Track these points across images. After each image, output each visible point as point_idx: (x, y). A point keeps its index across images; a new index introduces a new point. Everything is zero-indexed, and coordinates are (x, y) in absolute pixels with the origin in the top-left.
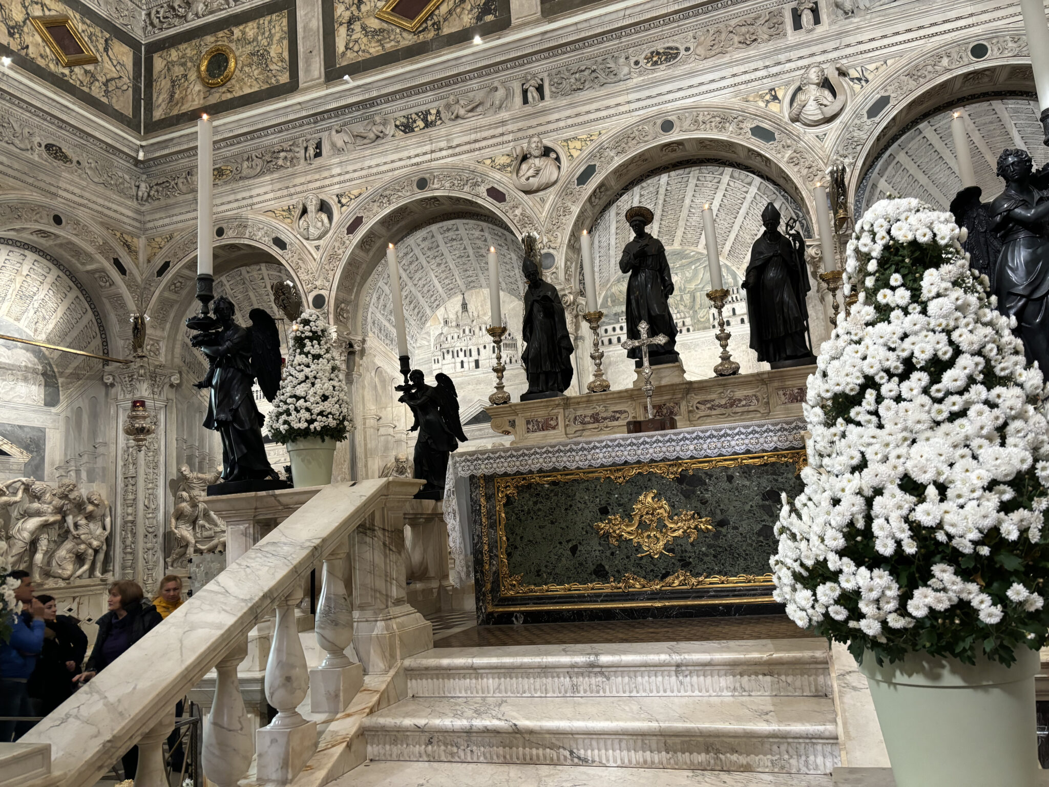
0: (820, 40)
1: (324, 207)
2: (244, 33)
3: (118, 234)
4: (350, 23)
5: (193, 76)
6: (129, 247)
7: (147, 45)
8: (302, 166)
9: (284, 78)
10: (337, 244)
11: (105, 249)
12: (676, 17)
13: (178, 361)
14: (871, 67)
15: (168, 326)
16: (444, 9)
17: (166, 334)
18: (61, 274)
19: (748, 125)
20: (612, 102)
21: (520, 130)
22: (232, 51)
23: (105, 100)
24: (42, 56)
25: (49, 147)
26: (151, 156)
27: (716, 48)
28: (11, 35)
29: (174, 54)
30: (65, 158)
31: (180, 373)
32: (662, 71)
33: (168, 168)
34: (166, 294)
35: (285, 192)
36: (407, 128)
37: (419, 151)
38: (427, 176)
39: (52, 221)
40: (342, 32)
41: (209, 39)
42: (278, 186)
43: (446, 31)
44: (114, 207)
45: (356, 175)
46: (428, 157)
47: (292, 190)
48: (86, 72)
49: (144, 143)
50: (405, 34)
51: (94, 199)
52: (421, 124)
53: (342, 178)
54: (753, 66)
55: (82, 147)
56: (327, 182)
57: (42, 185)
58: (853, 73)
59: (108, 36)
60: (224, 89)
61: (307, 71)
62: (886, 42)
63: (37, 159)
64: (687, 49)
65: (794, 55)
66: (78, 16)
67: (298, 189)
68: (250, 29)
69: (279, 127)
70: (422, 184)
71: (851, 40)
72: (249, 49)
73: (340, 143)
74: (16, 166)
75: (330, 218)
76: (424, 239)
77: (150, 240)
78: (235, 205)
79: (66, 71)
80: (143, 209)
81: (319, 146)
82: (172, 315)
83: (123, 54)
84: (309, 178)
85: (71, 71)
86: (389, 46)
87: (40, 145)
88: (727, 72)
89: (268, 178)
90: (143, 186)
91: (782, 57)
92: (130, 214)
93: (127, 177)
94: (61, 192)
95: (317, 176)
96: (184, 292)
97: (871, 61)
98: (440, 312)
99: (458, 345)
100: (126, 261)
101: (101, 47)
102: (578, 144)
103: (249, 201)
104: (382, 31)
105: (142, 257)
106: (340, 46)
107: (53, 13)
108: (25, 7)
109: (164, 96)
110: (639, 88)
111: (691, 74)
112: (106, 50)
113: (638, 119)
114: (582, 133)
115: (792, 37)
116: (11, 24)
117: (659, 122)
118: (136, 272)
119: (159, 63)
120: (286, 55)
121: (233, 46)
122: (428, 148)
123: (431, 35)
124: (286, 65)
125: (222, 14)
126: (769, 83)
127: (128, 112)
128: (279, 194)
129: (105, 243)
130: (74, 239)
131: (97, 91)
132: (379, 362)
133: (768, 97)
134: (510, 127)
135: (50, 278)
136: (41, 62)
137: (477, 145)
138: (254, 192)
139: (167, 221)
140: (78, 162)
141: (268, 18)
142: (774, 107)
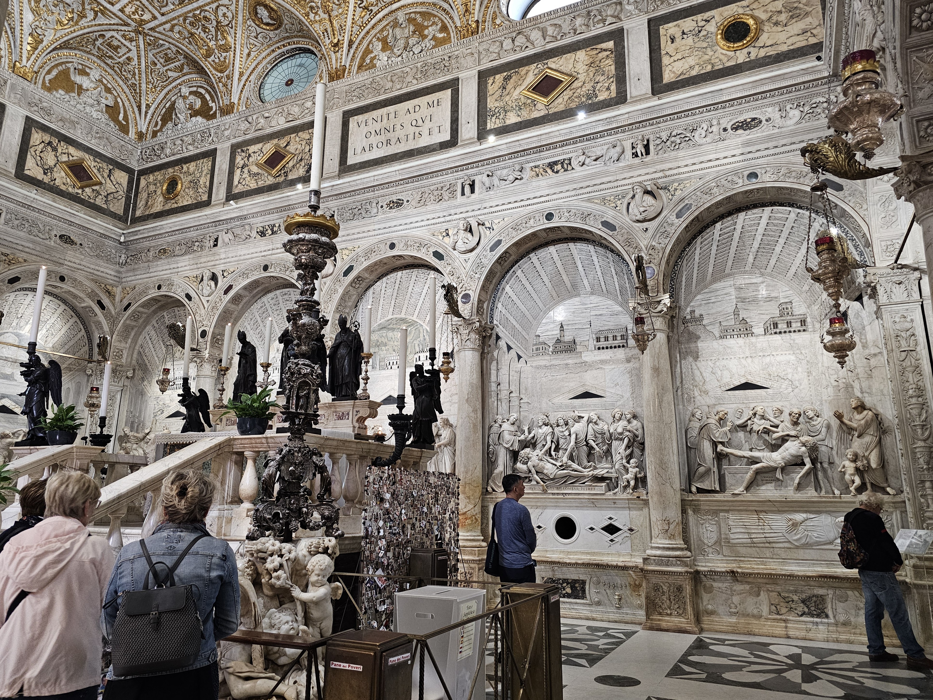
0: (472, 204)
1: (214, 278)
2: (188, 169)
3: (103, 286)
4: (242, 168)
5: (159, 192)
6: (109, 293)
7: (138, 171)
8: (206, 251)
9: (205, 198)
10: (218, 300)
11: (92, 295)
12: (402, 182)
13: (134, 362)
14: (496, 221)
15: (130, 340)
16: (291, 164)
17: (128, 345)
18: (67, 308)
19: (432, 250)
20: (366, 229)
22: (181, 179)
23: (105, 206)
24: (64, 184)
25: (61, 237)
26: (128, 239)
27: (422, 202)
28: (45, 173)
29: (151, 178)
30: (72, 243)
31: (134, 370)
32: (394, 213)
33: (138, 246)
34: (128, 322)
35: (195, 266)
36: (262, 234)
37: (266, 248)
38: (268, 264)
39: (58, 280)
40: (238, 172)
41: (171, 170)
42: (192, 262)
43: (290, 177)
44: (102, 269)
45: (233, 259)
46: (270, 252)
47: (199, 266)
48: (93, 190)
49: (125, 232)
50: (269, 177)
51: (89, 265)
52: (270, 232)
53: (225, 261)
54: (438, 215)
55: (84, 235)
56: (217, 262)
57: (54, 259)
58: (487, 225)
59: (111, 167)
60: (173, 201)
61: (217, 194)
62: (504, 207)
63: (52, 243)
64: (408, 201)
65: (458, 211)
66: (92, 158)
67: (202, 265)
68: (192, 166)
69: (197, 227)
70: (266, 268)
71: (487, 205)
72: (190, 178)
73: (227, 240)
74: (38, 249)
75: (216, 284)
76: (272, 299)
77: (124, 289)
78: (169, 272)
79: (80, 191)
80: (122, 270)
81: (216, 240)
82: (133, 334)
83: (122, 177)
84: (208, 259)
85: (83, 191)
86: (261, 184)
87: (56, 236)
88: (425, 218)
89: (187, 257)
90: (123, 256)
91: (452, 212)
92: (113, 273)
93: (113, 251)
94: (66, 263)
95: (212, 259)
96: (141, 321)
97: (497, 217)
100: (106, 301)
101: (106, 175)
102: (347, 252)
103: (177, 270)
104: (258, 174)
105: (118, 299)
106: (236, 182)
107: (75, 158)
108: (57, 157)
109: (143, 202)
110: (380, 222)
111: (407, 216)
112: (109, 176)
113: (377, 240)
114: (350, 246)
115: (460, 199)
116: (46, 167)
117: (389, 243)
118: (111, 308)
119: (143, 183)
120: (208, 184)
121: (182, 176)
122: (270, 247)
123: (282, 179)
124: (207, 190)
125: (178, 157)
126: (445, 226)
127: (121, 212)
128: (192, 267)
129: (93, 291)
130: (72, 289)
131: (99, 201)
133: (444, 234)
135: (60, 311)
136: (63, 188)
138: (179, 265)
139: (133, 278)
140: (81, 244)
141: (202, 161)
142: (446, 239)
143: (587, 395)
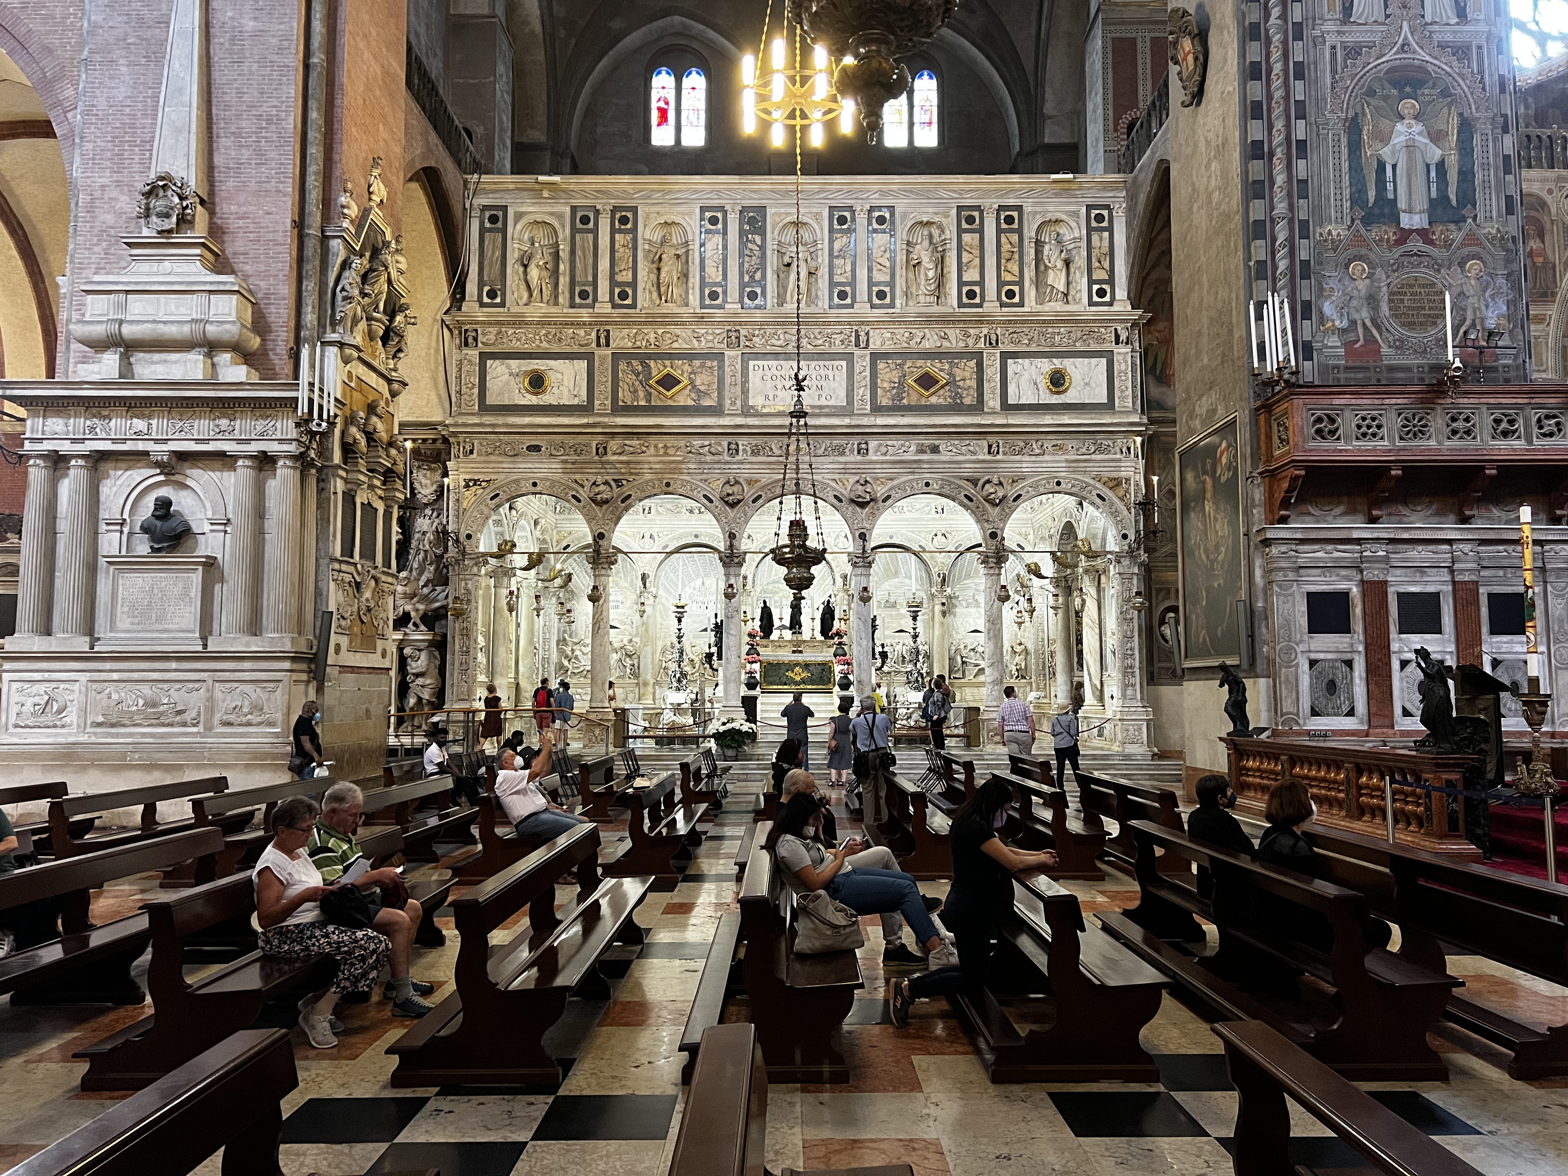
70: (696, 536)
77: (558, 532)
91: (834, 523)
95: (649, 523)
98: (692, 584)
99: (699, 599)
122: (700, 523)
126: (829, 531)
132: (664, 601)
133: (828, 535)
142: (829, 539)
143: (901, 631)
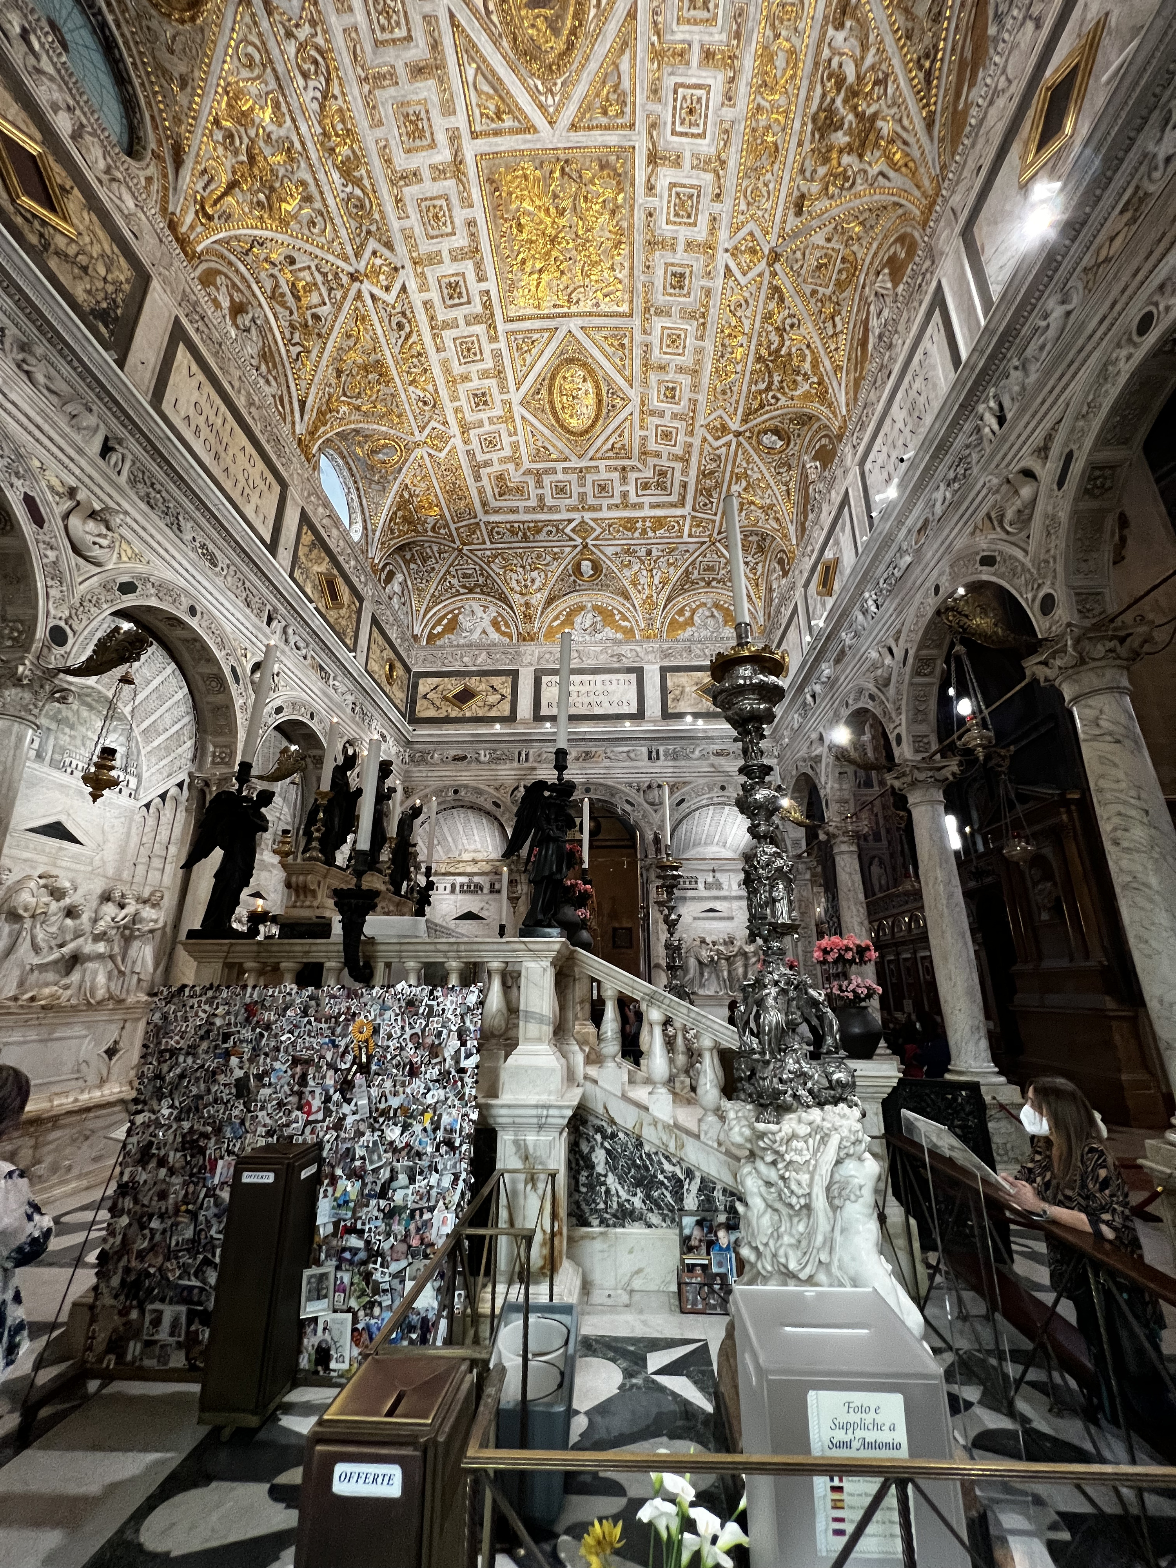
19: (232, 662)
20: (171, 550)
21: (90, 477)
27: (234, 588)
32: (205, 566)
64: (222, 569)
88: (236, 614)
102: (129, 552)
110: (191, 562)
111: (218, 589)
114: (137, 545)
117: (190, 603)
133: (242, 652)
134: (83, 463)
137: (37, 433)
